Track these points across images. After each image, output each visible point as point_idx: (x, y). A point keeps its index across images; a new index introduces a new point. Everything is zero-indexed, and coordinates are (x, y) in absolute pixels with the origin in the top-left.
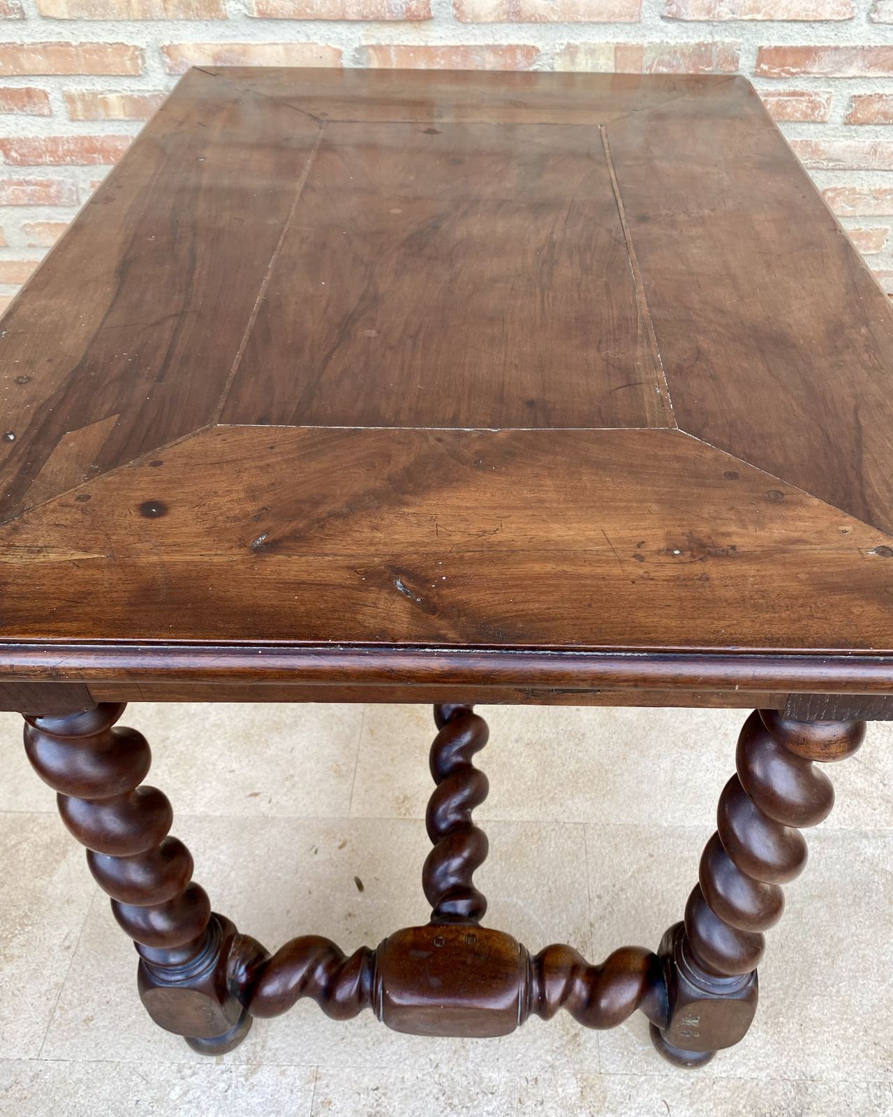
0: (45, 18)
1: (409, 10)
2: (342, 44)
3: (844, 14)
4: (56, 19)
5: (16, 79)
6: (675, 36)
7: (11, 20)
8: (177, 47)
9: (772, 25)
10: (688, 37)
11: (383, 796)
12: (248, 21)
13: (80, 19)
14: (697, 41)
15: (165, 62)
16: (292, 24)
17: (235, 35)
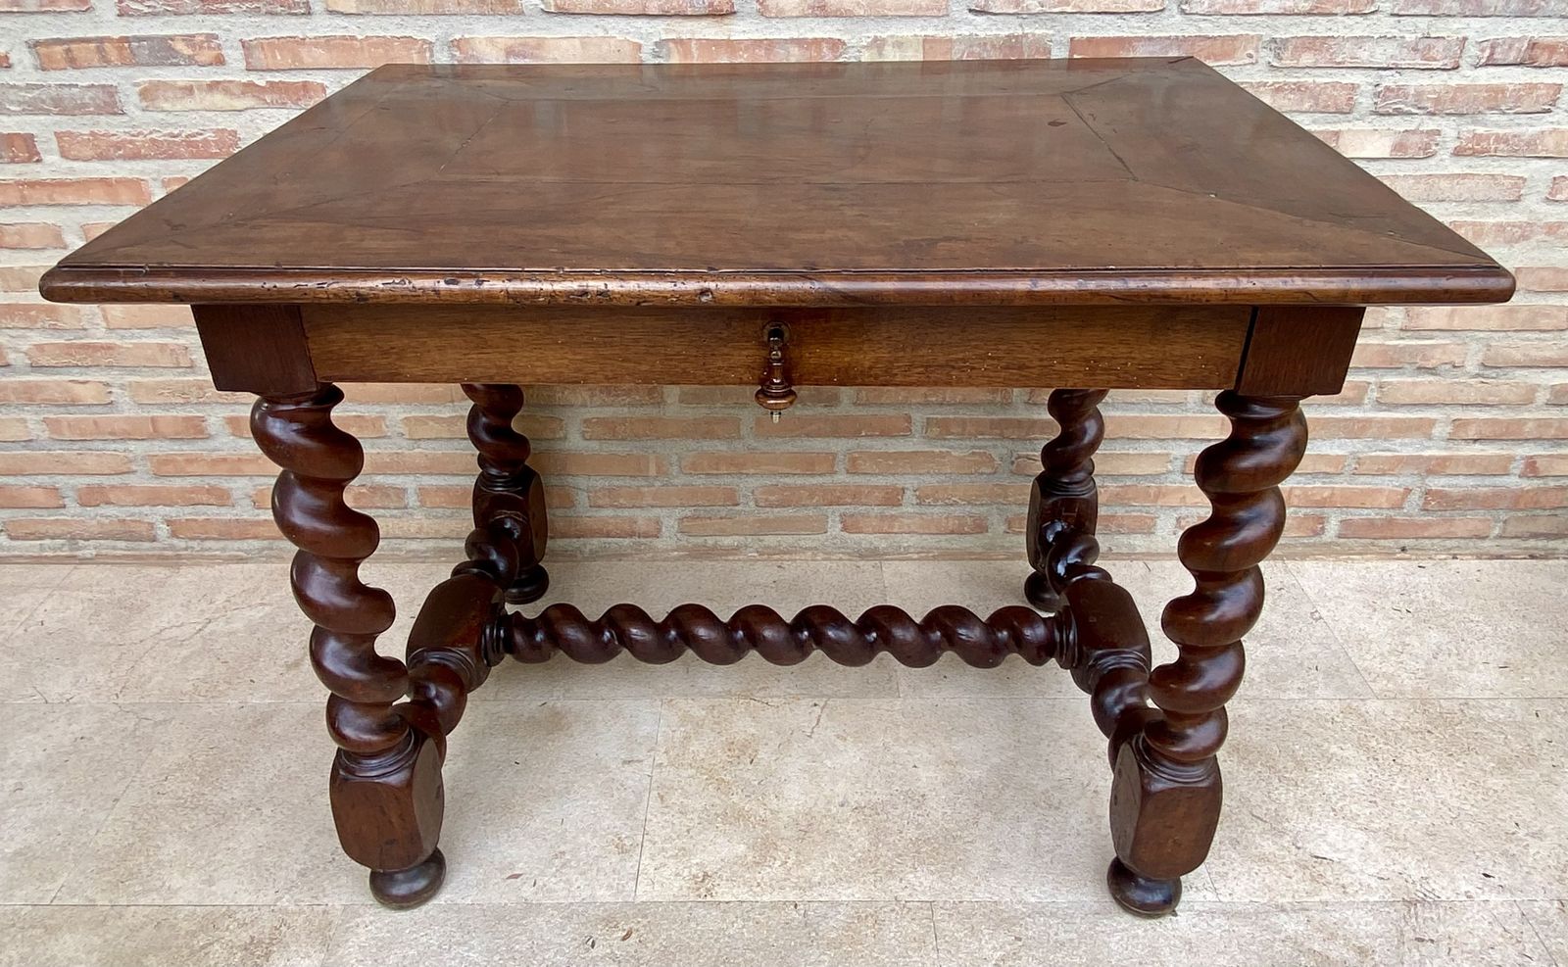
0: (331, 12)
2: (642, 38)
3: (1155, 6)
4: (342, 13)
5: (294, 72)
6: (983, 28)
7: (296, 14)
8: (467, 41)
9: (1082, 16)
10: (998, 29)
11: (677, 875)
12: (544, 16)
14: (1007, 33)
15: (453, 56)
16: (590, 18)
17: (529, 30)
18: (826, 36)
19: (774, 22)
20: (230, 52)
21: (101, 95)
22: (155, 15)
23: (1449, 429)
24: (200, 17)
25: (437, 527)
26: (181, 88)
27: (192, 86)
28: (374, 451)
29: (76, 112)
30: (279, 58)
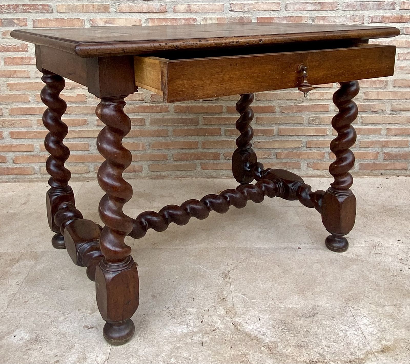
0: (58, 12)
2: (142, 18)
3: (278, 9)
4: (61, 13)
6: (234, 15)
7: (49, 13)
8: (94, 19)
9: (259, 12)
10: (237, 15)
12: (116, 13)
14: (240, 16)
15: (90, 23)
16: (128, 13)
18: (191, 17)
19: (177, 14)
20: (29, 23)
22: (10, 13)
23: (386, 132)
24: (22, 14)
30: (42, 24)
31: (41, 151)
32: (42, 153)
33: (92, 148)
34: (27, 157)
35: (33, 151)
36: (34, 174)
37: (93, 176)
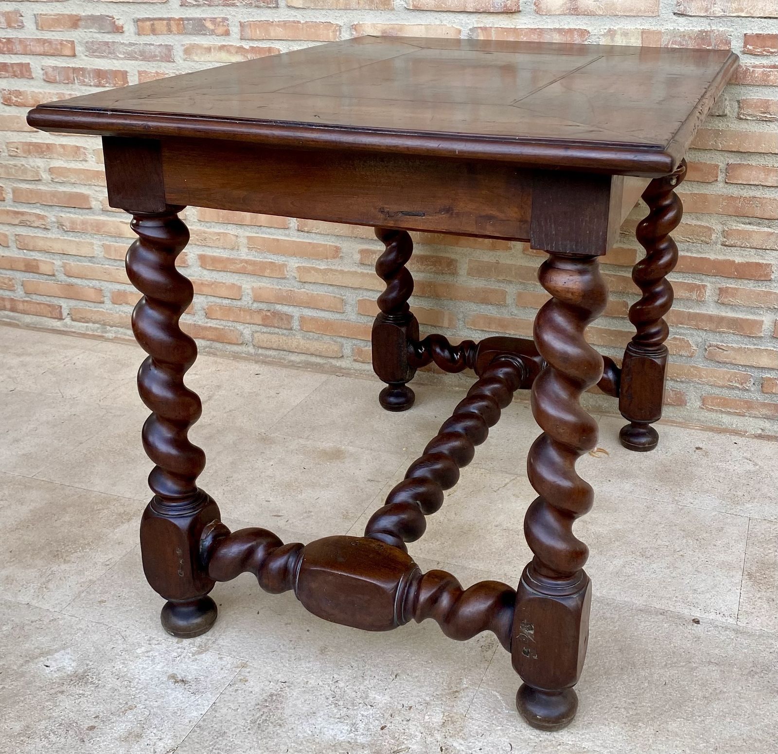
0: (289, 7)
1: (505, 6)
2: (462, 26)
4: (295, 7)
5: (265, 41)
6: (683, 26)
7: (270, 8)
8: (361, 25)
9: (753, 21)
10: (693, 27)
12: (406, 11)
13: (309, 8)
14: (700, 29)
15: (352, 34)
16: (433, 14)
17: (397, 20)
18: (577, 27)
19: (544, 17)
20: (233, 28)
21: (164, 50)
22: (198, 6)
24: (221, 8)
25: (308, 346)
26: (205, 48)
27: (210, 47)
28: (278, 287)
29: (150, 59)
30: (258, 32)
31: (254, 301)
32: (255, 305)
33: (348, 308)
34: (230, 309)
35: (240, 299)
36: (242, 344)
37: (349, 366)
